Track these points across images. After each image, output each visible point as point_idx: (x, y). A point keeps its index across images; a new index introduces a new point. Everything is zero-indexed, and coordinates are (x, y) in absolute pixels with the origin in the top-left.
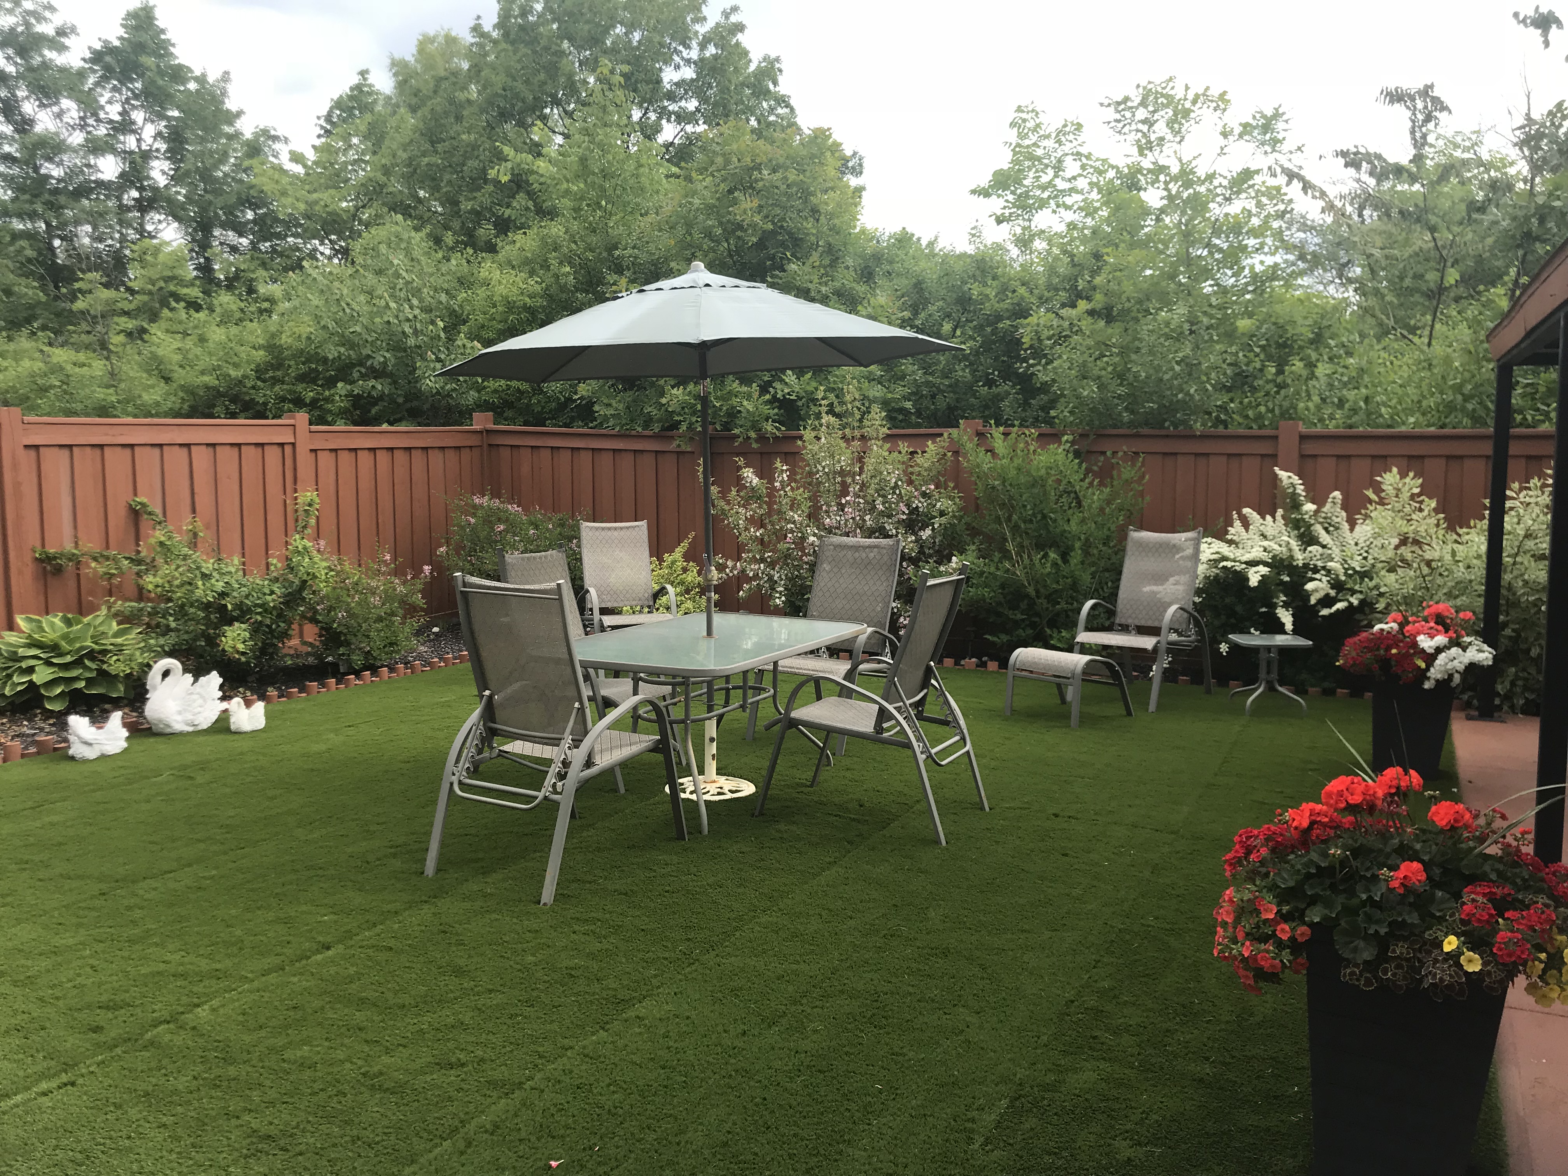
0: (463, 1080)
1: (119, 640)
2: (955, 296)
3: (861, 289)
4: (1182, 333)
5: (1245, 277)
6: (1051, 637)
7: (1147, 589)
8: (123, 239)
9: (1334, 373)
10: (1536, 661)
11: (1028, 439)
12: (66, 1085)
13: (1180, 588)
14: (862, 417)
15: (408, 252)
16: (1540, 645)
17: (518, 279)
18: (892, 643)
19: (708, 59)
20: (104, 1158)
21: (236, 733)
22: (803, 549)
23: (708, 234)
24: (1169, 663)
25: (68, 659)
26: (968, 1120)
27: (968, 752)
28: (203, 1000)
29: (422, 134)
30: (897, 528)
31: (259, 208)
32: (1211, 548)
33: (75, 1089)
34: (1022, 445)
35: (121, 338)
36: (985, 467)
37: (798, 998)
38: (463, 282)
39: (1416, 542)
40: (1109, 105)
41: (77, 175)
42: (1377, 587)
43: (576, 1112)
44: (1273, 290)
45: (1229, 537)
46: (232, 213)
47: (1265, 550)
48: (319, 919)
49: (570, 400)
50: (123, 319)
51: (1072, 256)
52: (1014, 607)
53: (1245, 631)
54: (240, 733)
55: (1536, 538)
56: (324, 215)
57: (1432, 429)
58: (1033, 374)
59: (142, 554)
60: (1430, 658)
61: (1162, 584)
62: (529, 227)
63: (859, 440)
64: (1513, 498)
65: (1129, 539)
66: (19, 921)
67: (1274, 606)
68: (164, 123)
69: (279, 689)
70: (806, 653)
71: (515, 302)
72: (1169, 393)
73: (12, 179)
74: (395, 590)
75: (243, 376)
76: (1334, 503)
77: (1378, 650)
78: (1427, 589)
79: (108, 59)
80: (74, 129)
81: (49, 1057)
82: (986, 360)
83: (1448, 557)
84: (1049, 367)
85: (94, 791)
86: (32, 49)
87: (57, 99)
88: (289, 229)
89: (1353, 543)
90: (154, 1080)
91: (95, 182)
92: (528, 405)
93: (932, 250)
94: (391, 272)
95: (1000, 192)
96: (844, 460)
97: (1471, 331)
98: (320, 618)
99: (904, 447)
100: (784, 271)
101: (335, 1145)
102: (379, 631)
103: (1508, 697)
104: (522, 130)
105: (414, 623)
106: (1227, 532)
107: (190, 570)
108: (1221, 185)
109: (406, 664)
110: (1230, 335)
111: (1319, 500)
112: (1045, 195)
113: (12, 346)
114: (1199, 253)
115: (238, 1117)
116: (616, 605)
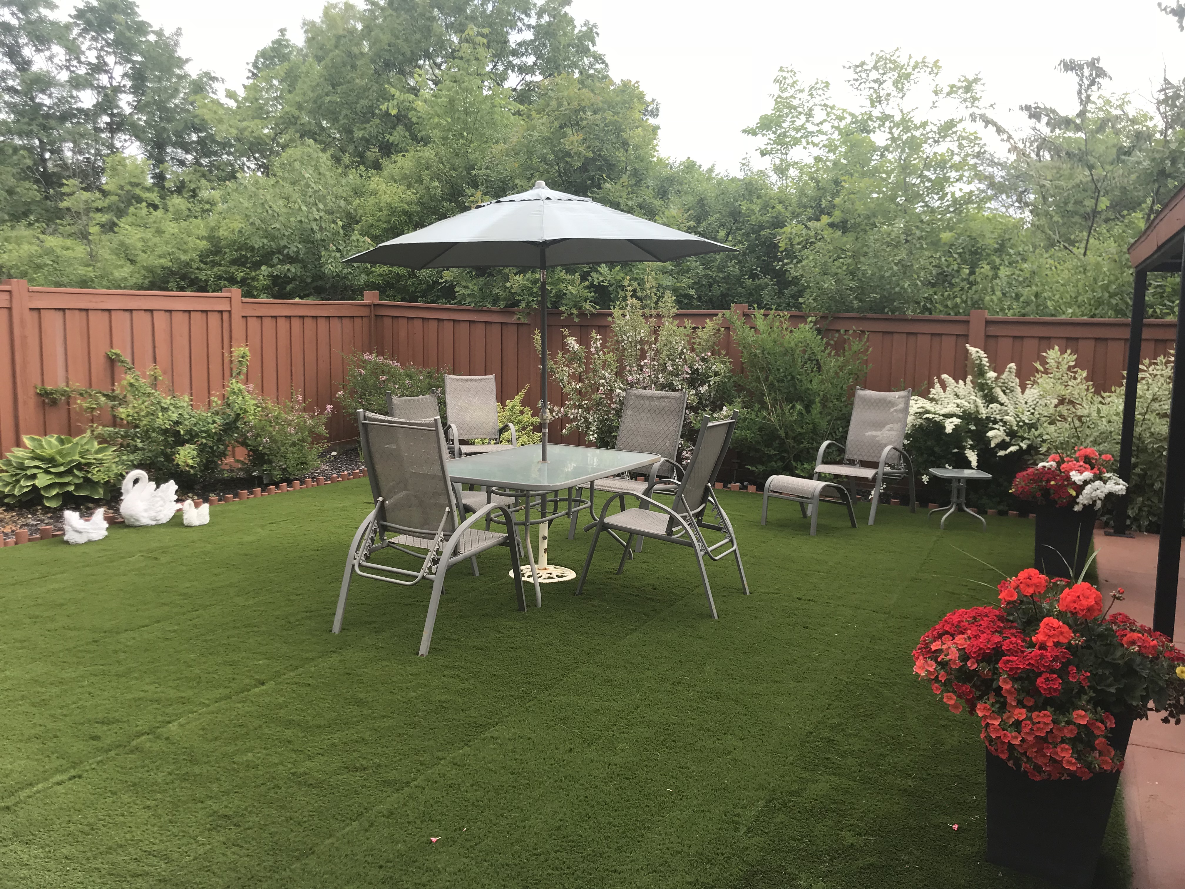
0: (365, 780)
1: (100, 456)
2: (728, 210)
3: (657, 203)
4: (898, 242)
5: (948, 201)
6: (796, 468)
7: (869, 433)
8: (98, 153)
9: (1012, 275)
10: (1159, 492)
11: (782, 319)
12: (74, 777)
13: (894, 433)
14: (658, 300)
15: (316, 168)
16: (1161, 481)
17: (399, 190)
18: (678, 469)
19: (542, 25)
20: (104, 829)
21: (188, 526)
22: (611, 399)
23: (544, 159)
24: (884, 489)
25: (62, 469)
26: (735, 815)
27: (735, 551)
28: (174, 718)
29: (326, 79)
30: (682, 385)
31: (201, 132)
32: (917, 404)
33: (81, 780)
34: (777, 324)
35: (97, 228)
36: (750, 339)
37: (610, 726)
38: (357, 192)
39: (1071, 402)
40: (850, 67)
41: (64, 104)
42: (1040, 435)
43: (449, 804)
44: (968, 211)
45: (931, 396)
46: (181, 137)
47: (958, 406)
48: (255, 663)
49: (436, 283)
50: (99, 215)
51: (817, 182)
52: (769, 445)
53: (941, 466)
54: (191, 527)
55: (1161, 401)
56: (251, 139)
57: (1085, 318)
58: (786, 270)
59: (117, 392)
60: (1080, 489)
61: (880, 430)
62: (407, 151)
63: (655, 317)
64: (1144, 371)
65: (856, 396)
66: (34, 660)
67: (964, 448)
68: (129, 66)
69: (218, 495)
70: (614, 476)
71: (396, 208)
72: (888, 287)
73: (14, 106)
74: (305, 422)
75: (190, 260)
76: (1010, 372)
77: (1041, 481)
78: (1078, 437)
79: (89, 15)
80: (62, 69)
81: (61, 757)
82: (751, 259)
83: (1094, 414)
84: (799, 265)
85: (84, 566)
86: (31, 8)
87: (50, 46)
88: (224, 149)
89: (1023, 402)
90: (140, 775)
91: (77, 109)
92: (405, 286)
93: (710, 175)
94: (302, 183)
95: (764, 132)
96: (643, 332)
97: (1116, 245)
98: (249, 442)
99: (688, 323)
100: (601, 188)
101: (273, 823)
102: (293, 453)
103: (1136, 519)
104: (402, 76)
105: (320, 448)
106: (929, 392)
107: (153, 404)
108: (932, 131)
109: (313, 478)
110: (935, 244)
111: (999, 369)
112: (799, 135)
113: (14, 233)
114: (913, 182)
115: (202, 802)
116: (470, 437)
